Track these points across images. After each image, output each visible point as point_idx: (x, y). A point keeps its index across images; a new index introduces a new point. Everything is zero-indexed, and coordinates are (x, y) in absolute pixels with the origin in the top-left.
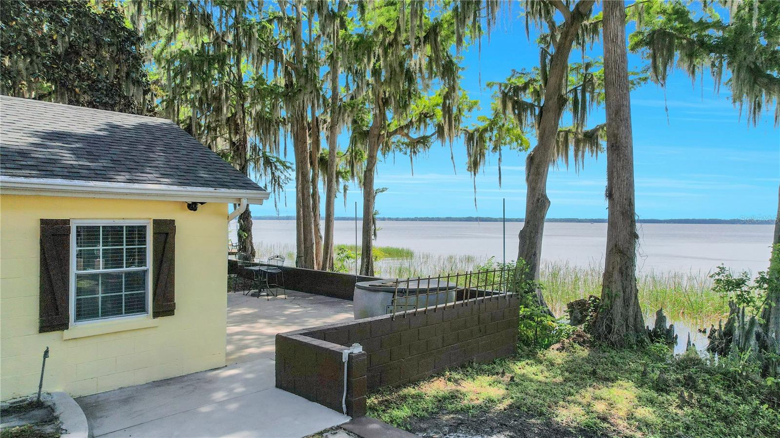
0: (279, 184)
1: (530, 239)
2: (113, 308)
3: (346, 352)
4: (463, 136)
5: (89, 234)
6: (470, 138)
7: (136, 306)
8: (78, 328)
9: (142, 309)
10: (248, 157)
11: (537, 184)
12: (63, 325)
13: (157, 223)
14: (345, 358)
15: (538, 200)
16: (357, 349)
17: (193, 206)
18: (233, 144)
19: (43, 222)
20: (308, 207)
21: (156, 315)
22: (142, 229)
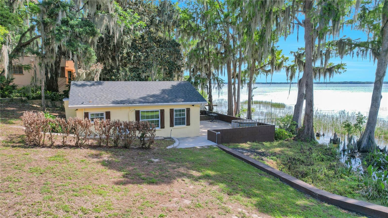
0: (220, 87)
1: (297, 108)
2: (180, 124)
3: (217, 133)
4: (285, 69)
5: (176, 111)
6: (288, 69)
7: (183, 124)
8: (175, 127)
9: (185, 124)
10: (211, 78)
11: (301, 90)
12: (173, 126)
13: (187, 109)
14: (217, 134)
15: (301, 95)
16: (219, 133)
17: (193, 105)
18: (207, 74)
19: (170, 109)
20: (231, 93)
21: (187, 125)
22: (184, 110)
